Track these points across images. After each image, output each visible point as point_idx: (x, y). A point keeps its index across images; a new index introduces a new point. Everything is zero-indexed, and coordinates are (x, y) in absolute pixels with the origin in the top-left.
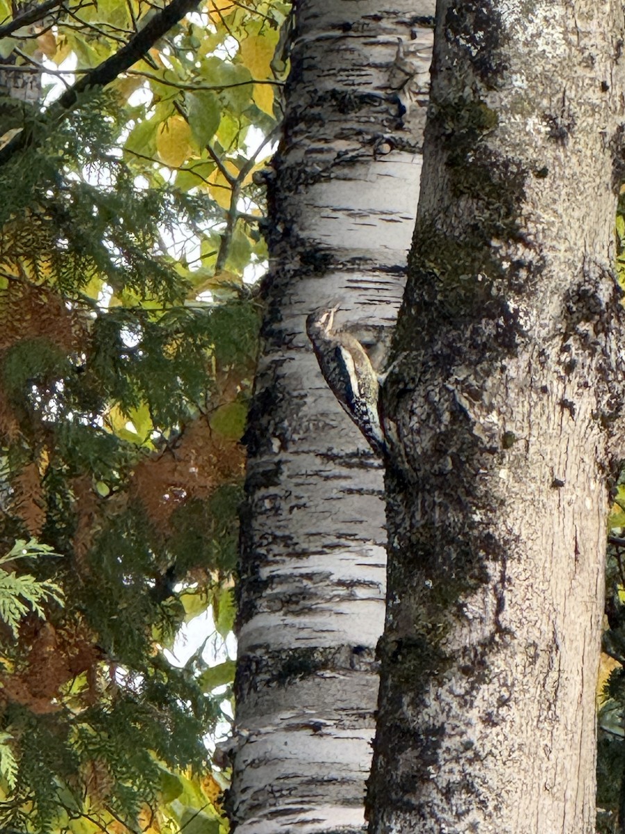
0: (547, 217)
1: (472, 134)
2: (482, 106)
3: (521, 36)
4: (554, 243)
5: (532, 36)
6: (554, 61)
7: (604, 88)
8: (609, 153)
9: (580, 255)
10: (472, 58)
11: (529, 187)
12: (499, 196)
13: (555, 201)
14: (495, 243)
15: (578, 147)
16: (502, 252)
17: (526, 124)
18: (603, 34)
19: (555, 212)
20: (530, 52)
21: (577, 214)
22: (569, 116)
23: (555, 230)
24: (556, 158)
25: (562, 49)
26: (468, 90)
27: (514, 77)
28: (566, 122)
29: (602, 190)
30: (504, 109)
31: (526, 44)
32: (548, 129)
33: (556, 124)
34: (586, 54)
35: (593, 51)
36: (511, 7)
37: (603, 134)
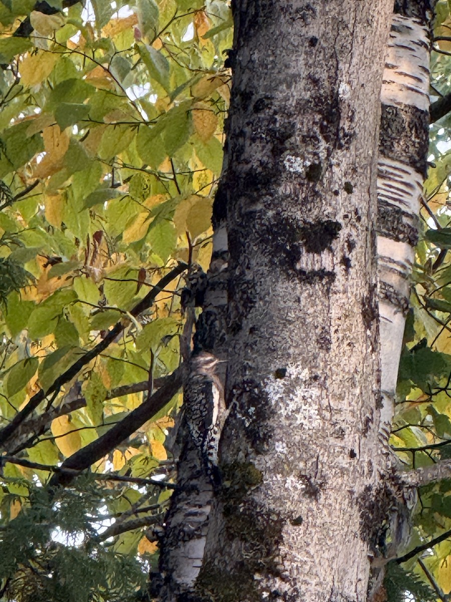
0: (300, 557)
1: (243, 490)
2: (250, 467)
3: (283, 412)
4: (306, 578)
5: (293, 411)
6: (310, 432)
7: (352, 455)
8: (356, 508)
9: (328, 588)
10: (246, 429)
11: (287, 533)
12: (262, 539)
13: (308, 545)
14: (257, 577)
15: (329, 501)
16: (263, 584)
17: (285, 482)
18: (353, 412)
19: (308, 553)
20: (290, 424)
21: (326, 555)
22: (322, 476)
23: (307, 568)
24: (310, 510)
25: (317, 423)
26: (241, 454)
27: (277, 444)
28: (319, 481)
29: (350, 537)
30: (268, 469)
31: (288, 417)
32: (304, 486)
33: (311, 484)
34: (337, 428)
35: (344, 426)
36: (276, 388)
37: (351, 492)
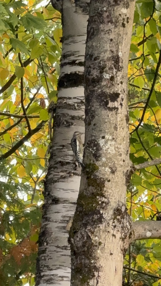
0: (110, 191)
1: (92, 172)
2: (95, 165)
3: (104, 149)
4: (112, 197)
5: (107, 149)
6: (112, 155)
7: (124, 161)
8: (125, 176)
9: (118, 200)
10: (93, 154)
11: (106, 184)
12: (99, 186)
13: (112, 188)
14: (97, 197)
15: (118, 175)
16: (99, 199)
17: (105, 169)
18: (124, 149)
19: (112, 190)
20: (106, 152)
21: (117, 190)
22: (115, 167)
23: (112, 194)
24: (112, 177)
25: (114, 152)
26: (92, 161)
27: (103, 158)
28: (115, 169)
29: (123, 185)
30: (100, 166)
31: (106, 150)
32: (111, 171)
33: (112, 169)
34: (120, 153)
35: (121, 152)
36: (102, 142)
37: (123, 172)
